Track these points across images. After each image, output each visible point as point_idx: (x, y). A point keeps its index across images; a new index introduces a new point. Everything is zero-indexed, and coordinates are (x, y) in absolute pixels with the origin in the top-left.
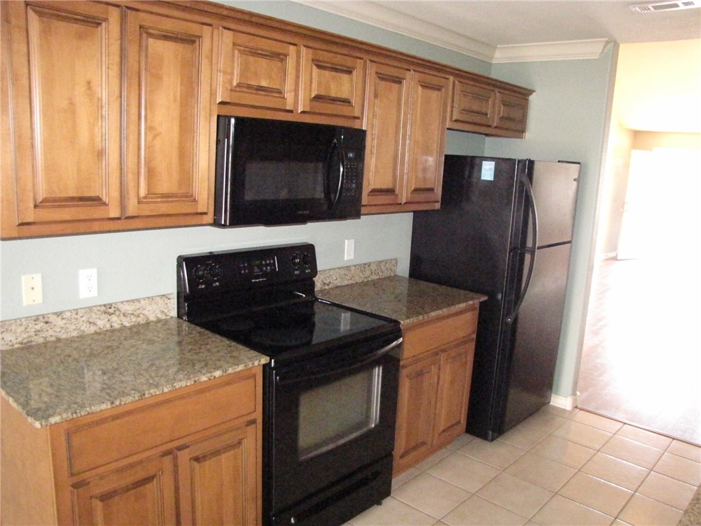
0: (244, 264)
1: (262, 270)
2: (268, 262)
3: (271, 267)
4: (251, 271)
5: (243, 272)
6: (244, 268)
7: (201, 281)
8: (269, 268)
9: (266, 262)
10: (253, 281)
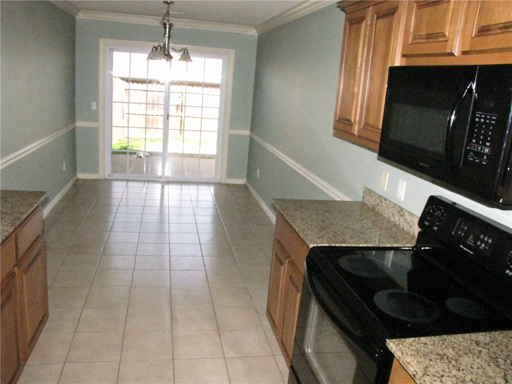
0: (464, 226)
1: (475, 243)
2: (486, 239)
3: (485, 246)
4: (467, 237)
5: (460, 233)
6: (463, 230)
7: (437, 223)
8: (483, 245)
9: (484, 237)
10: (461, 246)
